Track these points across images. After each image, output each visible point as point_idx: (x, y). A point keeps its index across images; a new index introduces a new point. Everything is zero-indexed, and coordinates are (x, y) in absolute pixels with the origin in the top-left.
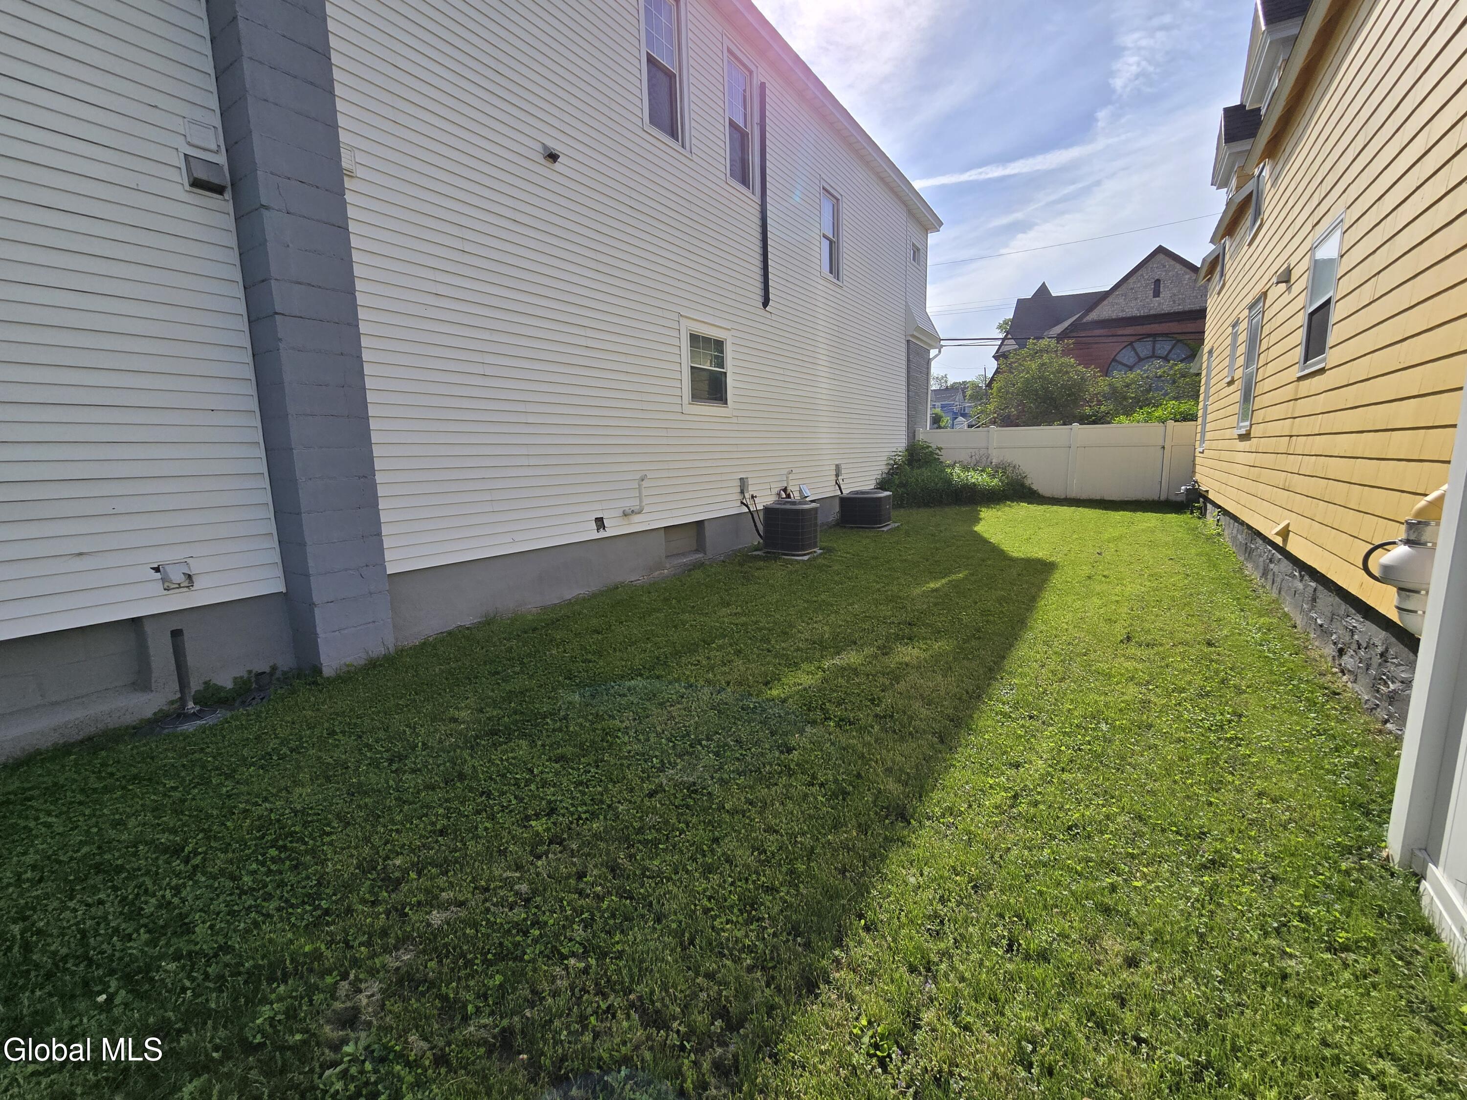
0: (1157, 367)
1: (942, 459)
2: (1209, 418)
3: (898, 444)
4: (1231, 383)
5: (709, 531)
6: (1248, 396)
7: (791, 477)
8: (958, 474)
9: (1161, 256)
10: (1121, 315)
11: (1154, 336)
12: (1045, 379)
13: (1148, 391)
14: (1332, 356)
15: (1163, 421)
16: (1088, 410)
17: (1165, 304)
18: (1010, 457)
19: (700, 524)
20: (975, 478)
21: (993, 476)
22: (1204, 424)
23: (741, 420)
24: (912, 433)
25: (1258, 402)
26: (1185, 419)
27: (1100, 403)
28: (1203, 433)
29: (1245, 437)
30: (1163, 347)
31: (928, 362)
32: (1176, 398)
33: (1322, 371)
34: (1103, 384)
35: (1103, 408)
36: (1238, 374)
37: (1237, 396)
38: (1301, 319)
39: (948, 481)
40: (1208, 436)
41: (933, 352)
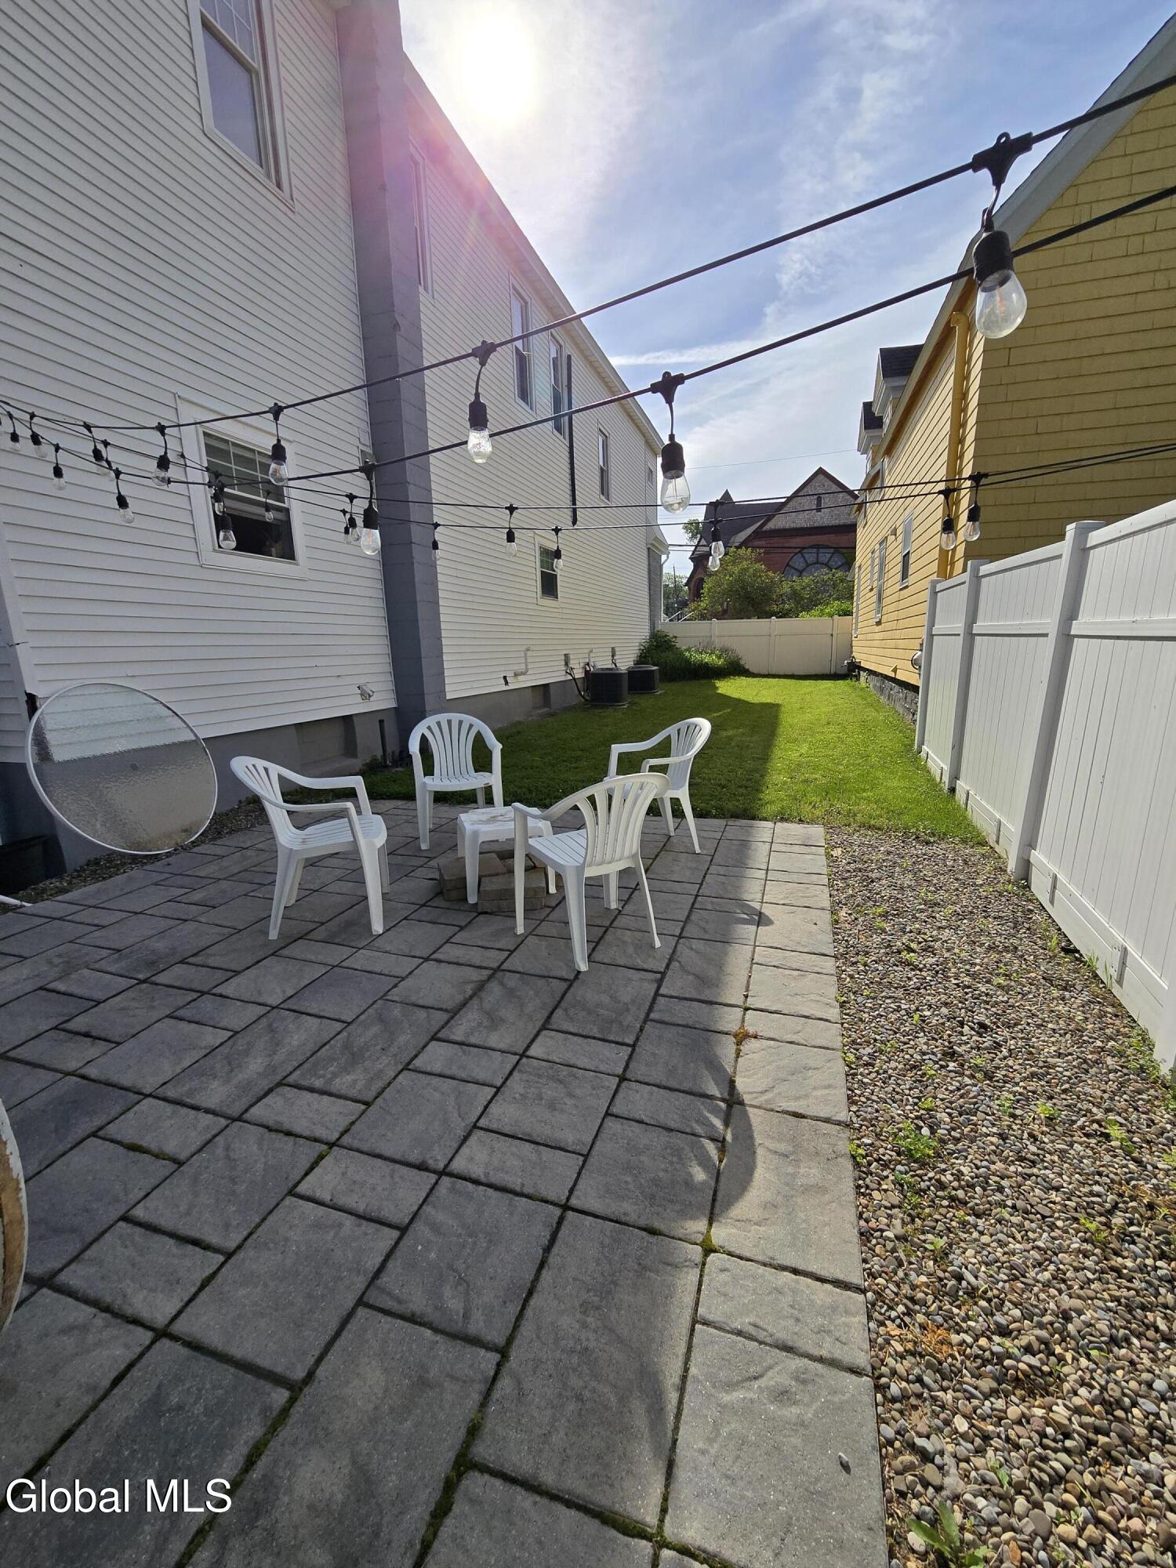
0: (823, 574)
1: (678, 645)
2: (860, 613)
3: (642, 634)
4: (872, 590)
5: (552, 690)
6: (880, 599)
7: (592, 655)
8: (696, 657)
9: (821, 477)
10: (792, 525)
11: (818, 547)
12: (743, 581)
13: (817, 593)
14: (911, 579)
15: (831, 616)
16: (775, 608)
17: (824, 518)
18: (728, 643)
19: (546, 686)
20: (707, 659)
21: (719, 657)
22: (857, 617)
23: (565, 611)
24: (653, 625)
25: (885, 602)
26: (845, 615)
27: (783, 603)
28: (857, 623)
29: (879, 623)
30: (825, 556)
31: (661, 566)
32: (838, 599)
33: (907, 587)
34: (786, 588)
35: (787, 606)
36: (875, 584)
37: (875, 599)
38: (900, 558)
39: (687, 661)
40: (860, 625)
41: (664, 557)
